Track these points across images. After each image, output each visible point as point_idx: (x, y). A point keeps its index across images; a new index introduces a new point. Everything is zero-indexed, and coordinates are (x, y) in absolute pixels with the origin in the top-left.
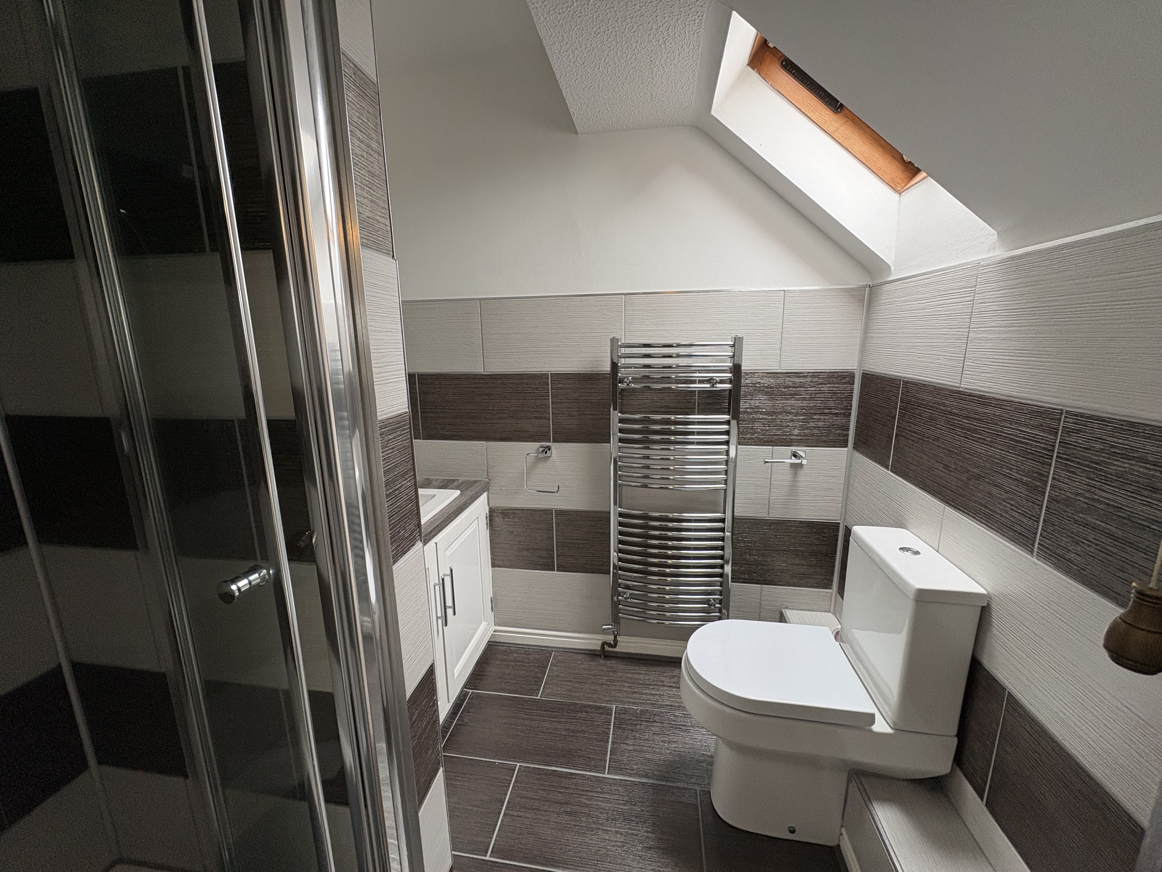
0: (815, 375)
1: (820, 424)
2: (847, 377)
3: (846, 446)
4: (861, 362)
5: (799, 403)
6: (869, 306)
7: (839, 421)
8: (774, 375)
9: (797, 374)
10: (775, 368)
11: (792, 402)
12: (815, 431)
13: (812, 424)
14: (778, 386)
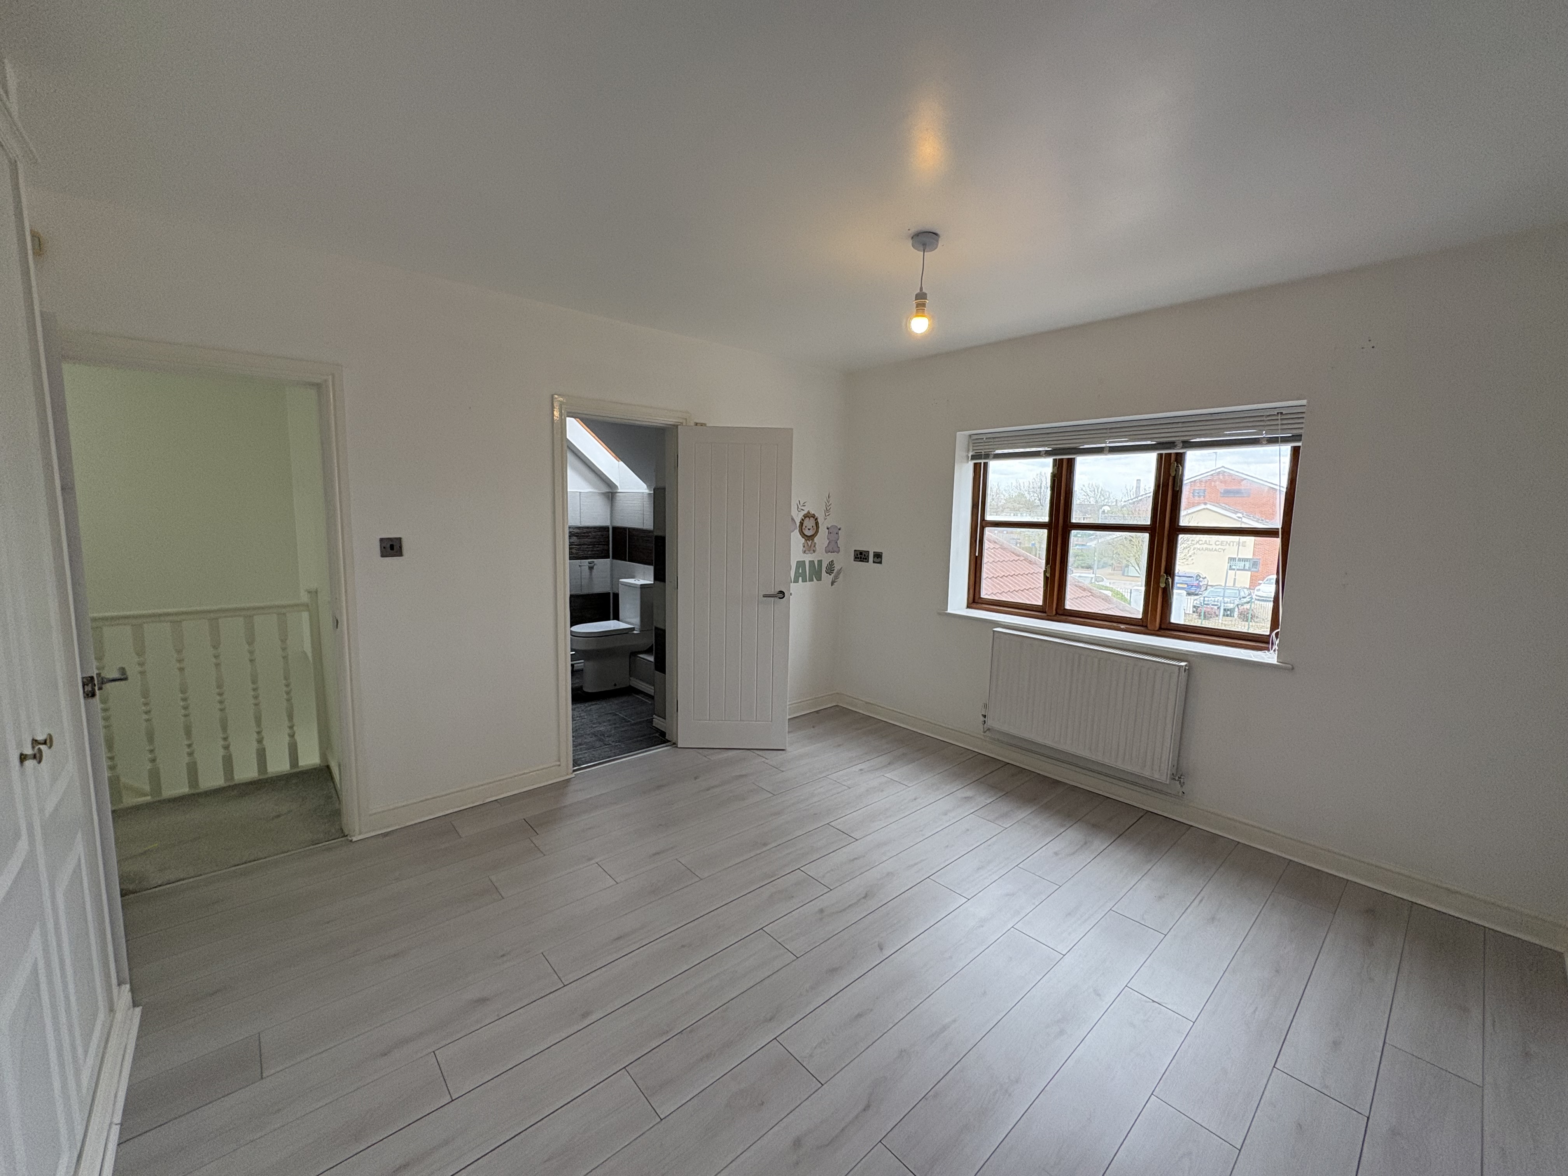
0: (595, 528)
1: (598, 549)
2: (606, 529)
3: (609, 558)
4: (611, 523)
5: (590, 540)
6: (612, 500)
7: (606, 547)
8: (579, 528)
9: (588, 528)
10: (579, 525)
11: (586, 540)
12: (598, 552)
13: (595, 549)
14: (581, 533)
